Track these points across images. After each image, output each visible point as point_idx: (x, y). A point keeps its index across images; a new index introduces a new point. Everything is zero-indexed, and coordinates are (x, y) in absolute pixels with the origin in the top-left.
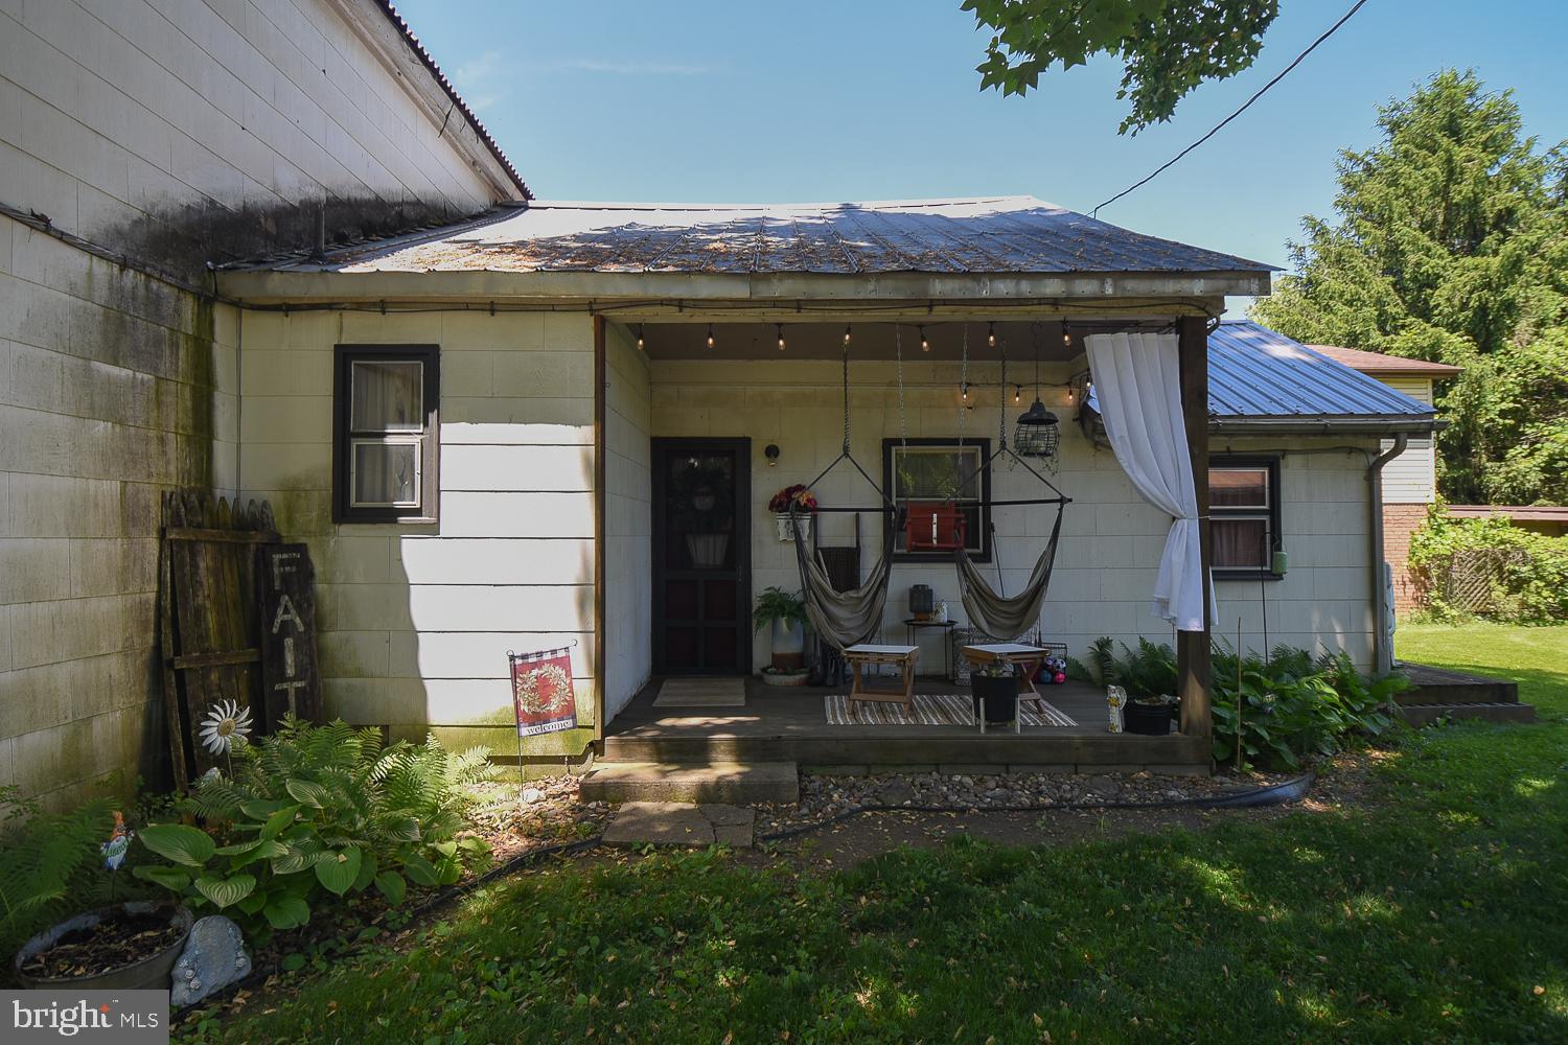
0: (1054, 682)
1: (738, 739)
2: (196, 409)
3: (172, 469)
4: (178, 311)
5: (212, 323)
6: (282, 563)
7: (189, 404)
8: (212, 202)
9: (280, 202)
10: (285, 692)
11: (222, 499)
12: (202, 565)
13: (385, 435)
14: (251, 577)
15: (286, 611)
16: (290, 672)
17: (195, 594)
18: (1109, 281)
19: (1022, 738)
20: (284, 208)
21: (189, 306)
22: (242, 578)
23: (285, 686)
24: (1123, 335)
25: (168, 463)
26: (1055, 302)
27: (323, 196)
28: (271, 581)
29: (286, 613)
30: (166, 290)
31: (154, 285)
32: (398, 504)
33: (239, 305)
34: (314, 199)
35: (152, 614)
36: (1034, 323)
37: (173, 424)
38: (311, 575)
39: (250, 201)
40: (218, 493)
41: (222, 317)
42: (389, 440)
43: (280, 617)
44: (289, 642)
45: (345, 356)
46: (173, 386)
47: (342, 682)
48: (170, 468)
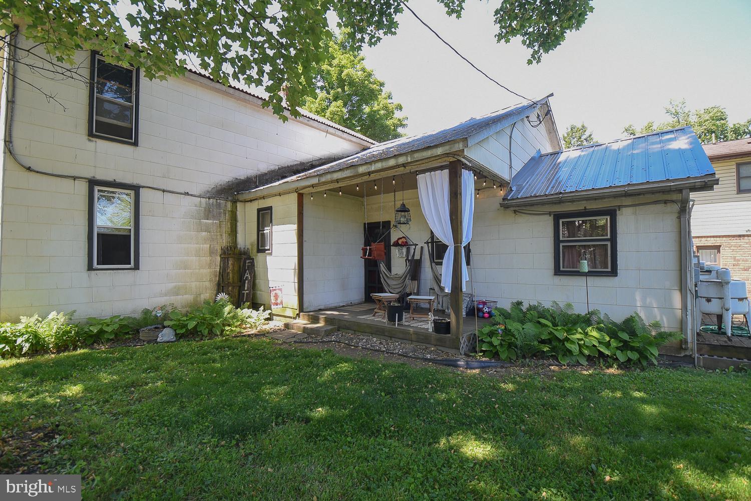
0: (483, 317)
1: (325, 317)
2: (232, 227)
3: (224, 241)
4: (226, 206)
5: (236, 207)
6: (248, 263)
7: (229, 226)
8: (236, 179)
9: (260, 173)
10: (244, 293)
11: (240, 248)
12: (230, 263)
13: (264, 230)
14: (242, 266)
15: (247, 274)
16: (246, 289)
17: (228, 270)
18: (409, 156)
19: (397, 328)
20: (262, 174)
21: (229, 204)
22: (240, 267)
23: (244, 292)
24: (427, 174)
25: (223, 240)
26: (404, 165)
27: (277, 168)
28: (245, 267)
29: (247, 275)
30: (222, 201)
31: (218, 201)
32: (266, 248)
33: (245, 201)
34: (273, 169)
35: (218, 273)
36: (402, 174)
37: (224, 231)
38: (254, 265)
39: (249, 175)
40: (239, 246)
41: (239, 205)
42: (265, 232)
43: (246, 275)
44: (247, 281)
45: (259, 210)
46: (224, 223)
47: (259, 292)
48: (225, 241)
